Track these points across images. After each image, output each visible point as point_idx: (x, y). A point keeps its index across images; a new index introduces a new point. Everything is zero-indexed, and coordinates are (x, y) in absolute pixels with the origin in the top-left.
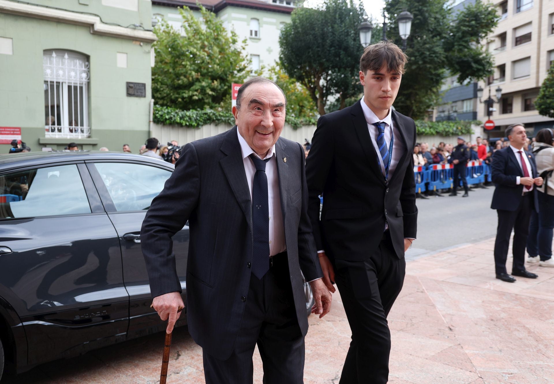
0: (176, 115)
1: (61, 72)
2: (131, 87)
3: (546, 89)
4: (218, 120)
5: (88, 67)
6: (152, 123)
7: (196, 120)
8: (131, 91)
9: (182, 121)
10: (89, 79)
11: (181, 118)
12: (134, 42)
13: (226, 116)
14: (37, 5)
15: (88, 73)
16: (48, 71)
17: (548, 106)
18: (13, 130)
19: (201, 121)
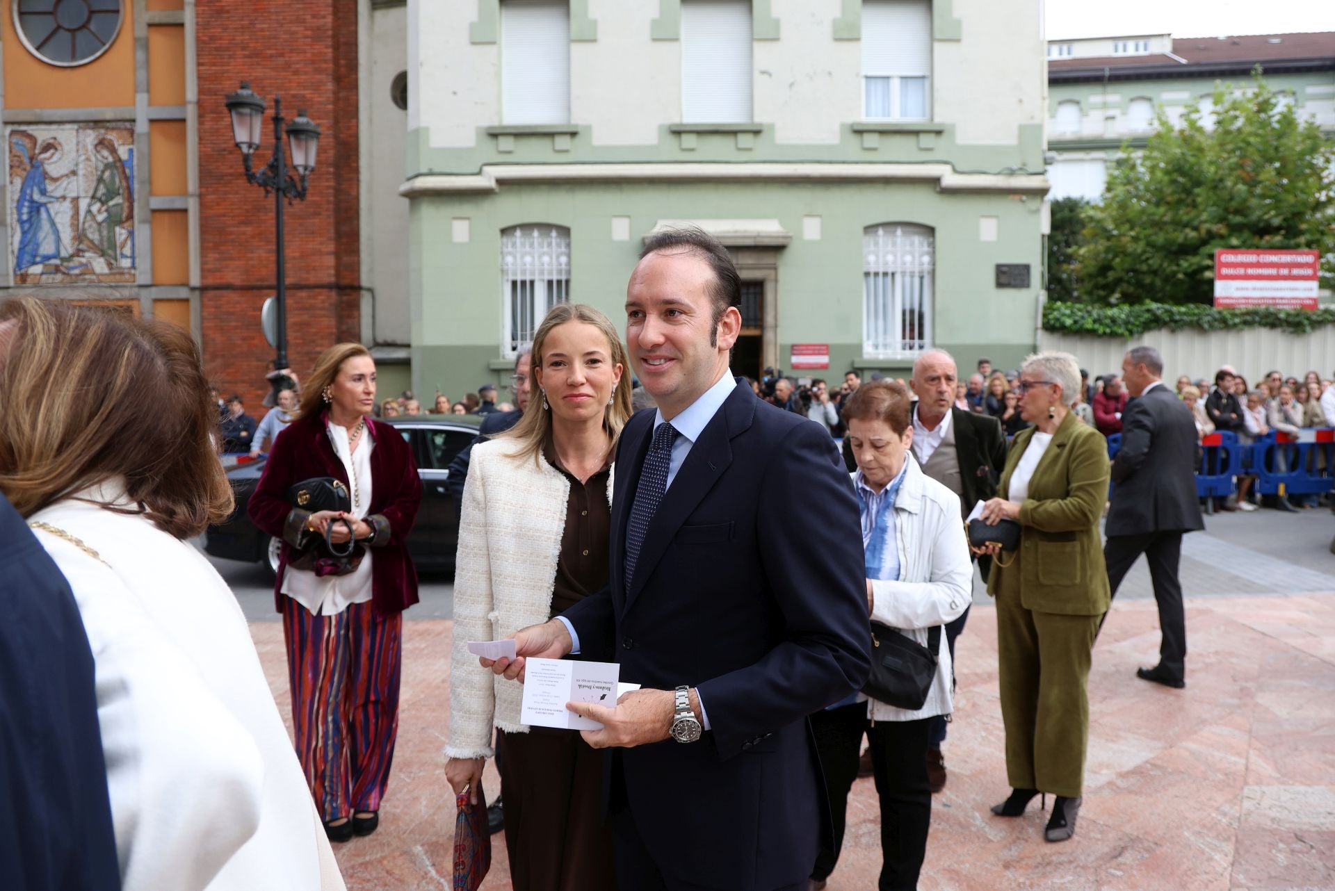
0: (1086, 315)
1: (890, 258)
2: (1004, 273)
4: (1176, 322)
5: (932, 245)
6: (1040, 333)
7: (1127, 323)
8: (1004, 279)
9: (1097, 326)
10: (934, 264)
11: (1095, 321)
12: (1011, 197)
13: (1194, 315)
14: (857, 163)
15: (933, 254)
16: (872, 258)
18: (818, 348)
19: (1138, 326)
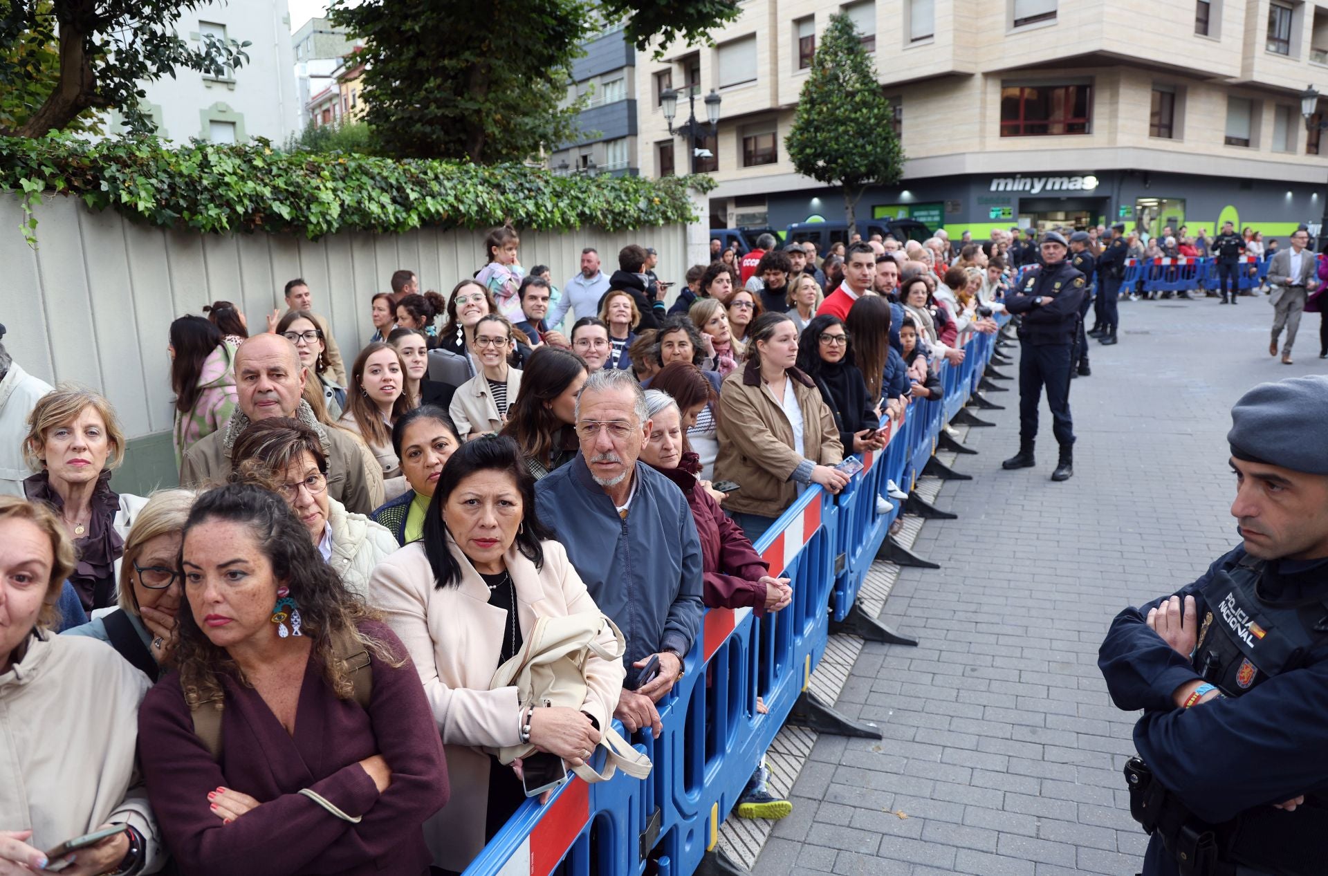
3: (813, 106)
17: (819, 150)
